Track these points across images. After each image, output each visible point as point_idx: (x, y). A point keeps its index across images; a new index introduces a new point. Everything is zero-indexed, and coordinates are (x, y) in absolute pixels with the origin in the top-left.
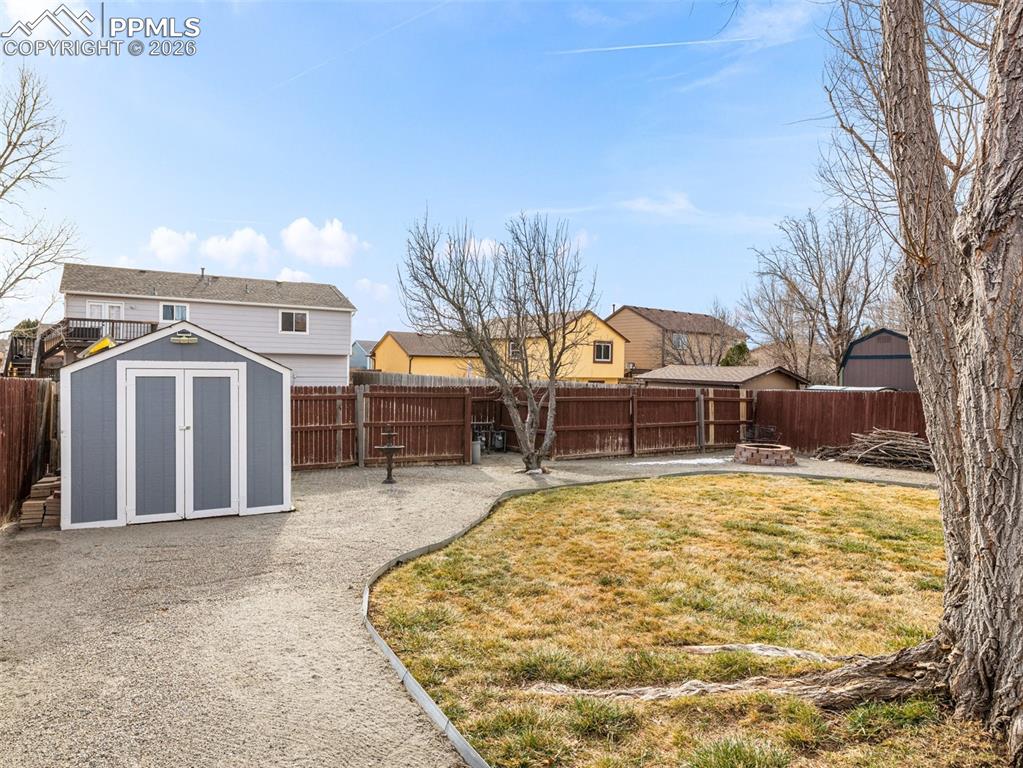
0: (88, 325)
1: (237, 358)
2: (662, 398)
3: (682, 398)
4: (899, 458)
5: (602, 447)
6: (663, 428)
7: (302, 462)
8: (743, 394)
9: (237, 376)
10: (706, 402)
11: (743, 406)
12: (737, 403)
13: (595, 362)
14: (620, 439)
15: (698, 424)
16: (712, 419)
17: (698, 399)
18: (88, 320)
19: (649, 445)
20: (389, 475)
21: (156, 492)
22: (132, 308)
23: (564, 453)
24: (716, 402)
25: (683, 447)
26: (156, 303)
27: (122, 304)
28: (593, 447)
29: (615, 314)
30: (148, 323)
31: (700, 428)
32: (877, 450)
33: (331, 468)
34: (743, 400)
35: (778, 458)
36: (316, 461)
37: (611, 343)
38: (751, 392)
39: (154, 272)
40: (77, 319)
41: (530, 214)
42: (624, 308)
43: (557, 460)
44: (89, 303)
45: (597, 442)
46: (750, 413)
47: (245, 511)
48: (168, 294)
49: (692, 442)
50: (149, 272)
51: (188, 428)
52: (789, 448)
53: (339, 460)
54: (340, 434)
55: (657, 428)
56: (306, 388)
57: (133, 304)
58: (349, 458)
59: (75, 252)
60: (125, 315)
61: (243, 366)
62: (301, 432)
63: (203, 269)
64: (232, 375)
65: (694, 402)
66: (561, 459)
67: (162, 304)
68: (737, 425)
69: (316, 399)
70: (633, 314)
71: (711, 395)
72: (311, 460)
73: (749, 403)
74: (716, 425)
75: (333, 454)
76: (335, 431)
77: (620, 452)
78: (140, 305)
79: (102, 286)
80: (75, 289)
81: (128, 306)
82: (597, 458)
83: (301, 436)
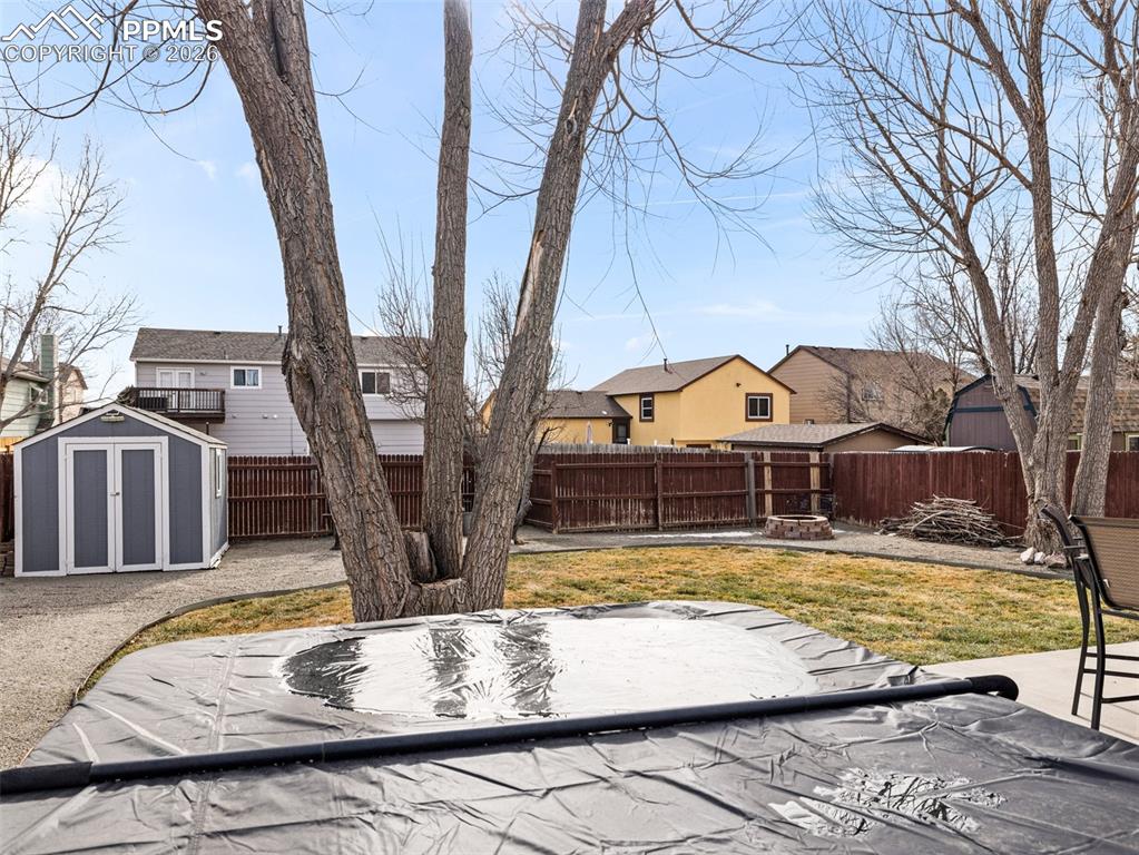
0: (159, 394)
1: (160, 433)
2: (696, 464)
3: (725, 464)
4: (951, 531)
5: (618, 519)
6: (698, 498)
7: (276, 531)
8: (815, 457)
9: (160, 448)
10: (759, 468)
11: (815, 474)
12: (807, 468)
13: (747, 420)
14: (643, 511)
15: (748, 493)
16: (768, 487)
17: (747, 465)
18: (158, 389)
19: (681, 517)
20: (337, 542)
21: (91, 548)
22: (202, 374)
23: (571, 525)
24: (773, 467)
25: (728, 519)
26: (225, 368)
27: (192, 371)
28: (608, 519)
29: (790, 356)
30: (217, 390)
31: (750, 498)
32: (929, 521)
33: (306, 538)
34: (815, 465)
35: (804, 531)
36: (291, 530)
37: (771, 395)
38: (827, 456)
39: (229, 333)
40: (147, 389)
42: (800, 348)
43: (559, 533)
44: (159, 370)
45: (613, 514)
46: (827, 480)
47: (167, 567)
48: (240, 358)
49: (740, 514)
50: (224, 333)
51: (118, 494)
52: (825, 519)
53: (314, 529)
54: (315, 504)
55: (690, 498)
56: (280, 458)
57: (204, 370)
58: (325, 528)
59: (137, 319)
60: (196, 382)
61: (165, 440)
62: (276, 502)
63: (280, 327)
64: (156, 448)
65: (742, 468)
66: (567, 532)
67: (233, 368)
68: (807, 495)
69: (290, 469)
70: (811, 356)
71: (767, 459)
72: (286, 530)
73: (824, 468)
74: (774, 495)
75: (306, 524)
76: (310, 501)
77: (642, 524)
78: (211, 371)
79: (173, 351)
80: (145, 356)
81: (198, 373)
82: (611, 531)
83: (275, 506)
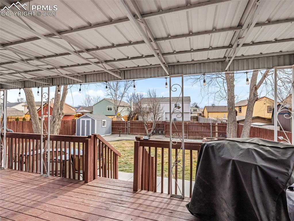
9: (90, 120)
10: (214, 127)
17: (210, 125)
20: (120, 135)
31: (211, 133)
41: (151, 89)
51: (86, 126)
54: (125, 129)
